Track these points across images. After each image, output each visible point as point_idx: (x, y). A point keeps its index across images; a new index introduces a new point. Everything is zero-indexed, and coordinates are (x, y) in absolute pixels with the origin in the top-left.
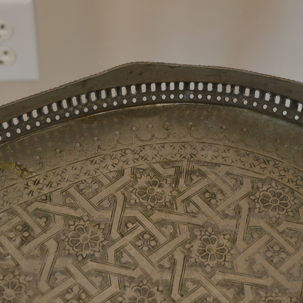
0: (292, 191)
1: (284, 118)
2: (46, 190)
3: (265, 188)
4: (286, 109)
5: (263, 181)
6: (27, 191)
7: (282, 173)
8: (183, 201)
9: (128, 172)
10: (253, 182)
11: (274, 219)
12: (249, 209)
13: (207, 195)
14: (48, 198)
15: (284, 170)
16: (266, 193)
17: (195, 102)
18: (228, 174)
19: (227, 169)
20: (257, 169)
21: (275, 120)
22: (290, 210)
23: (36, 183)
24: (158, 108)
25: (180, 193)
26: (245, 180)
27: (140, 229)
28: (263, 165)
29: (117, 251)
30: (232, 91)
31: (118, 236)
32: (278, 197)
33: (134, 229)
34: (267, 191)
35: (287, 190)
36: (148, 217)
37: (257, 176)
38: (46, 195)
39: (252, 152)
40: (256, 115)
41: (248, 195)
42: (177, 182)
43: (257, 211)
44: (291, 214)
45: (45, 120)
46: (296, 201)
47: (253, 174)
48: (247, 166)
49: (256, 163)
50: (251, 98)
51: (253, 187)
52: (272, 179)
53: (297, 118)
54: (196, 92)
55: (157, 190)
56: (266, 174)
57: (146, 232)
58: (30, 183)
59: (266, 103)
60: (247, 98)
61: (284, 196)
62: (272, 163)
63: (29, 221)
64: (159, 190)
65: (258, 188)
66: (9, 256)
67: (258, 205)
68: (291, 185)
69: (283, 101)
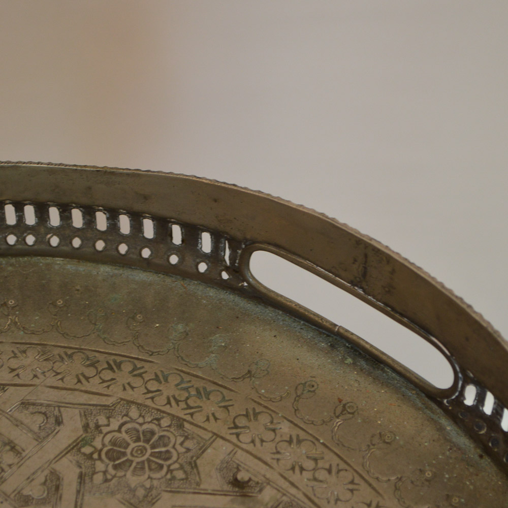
0: (179, 423)
1: (147, 265)
3: (115, 425)
4: (148, 243)
5: (109, 411)
7: (153, 386)
10: (85, 415)
11: (141, 493)
12: (81, 477)
15: (157, 379)
16: (117, 435)
18: (25, 404)
19: (23, 393)
20: (94, 385)
21: (127, 273)
22: (176, 466)
26: (66, 414)
28: (107, 375)
32: (147, 441)
34: (119, 431)
35: (165, 422)
37: (95, 400)
39: (80, 350)
40: (83, 268)
41: (76, 446)
43: (98, 478)
44: (180, 474)
46: (189, 444)
47: (83, 398)
48: (70, 382)
49: (90, 372)
50: (66, 231)
51: (86, 427)
52: (130, 403)
53: (174, 259)
56: (117, 393)
59: (102, 235)
60: (56, 231)
61: (161, 437)
62: (127, 367)
65: (98, 427)
67: (100, 466)
68: (176, 410)
69: (137, 227)
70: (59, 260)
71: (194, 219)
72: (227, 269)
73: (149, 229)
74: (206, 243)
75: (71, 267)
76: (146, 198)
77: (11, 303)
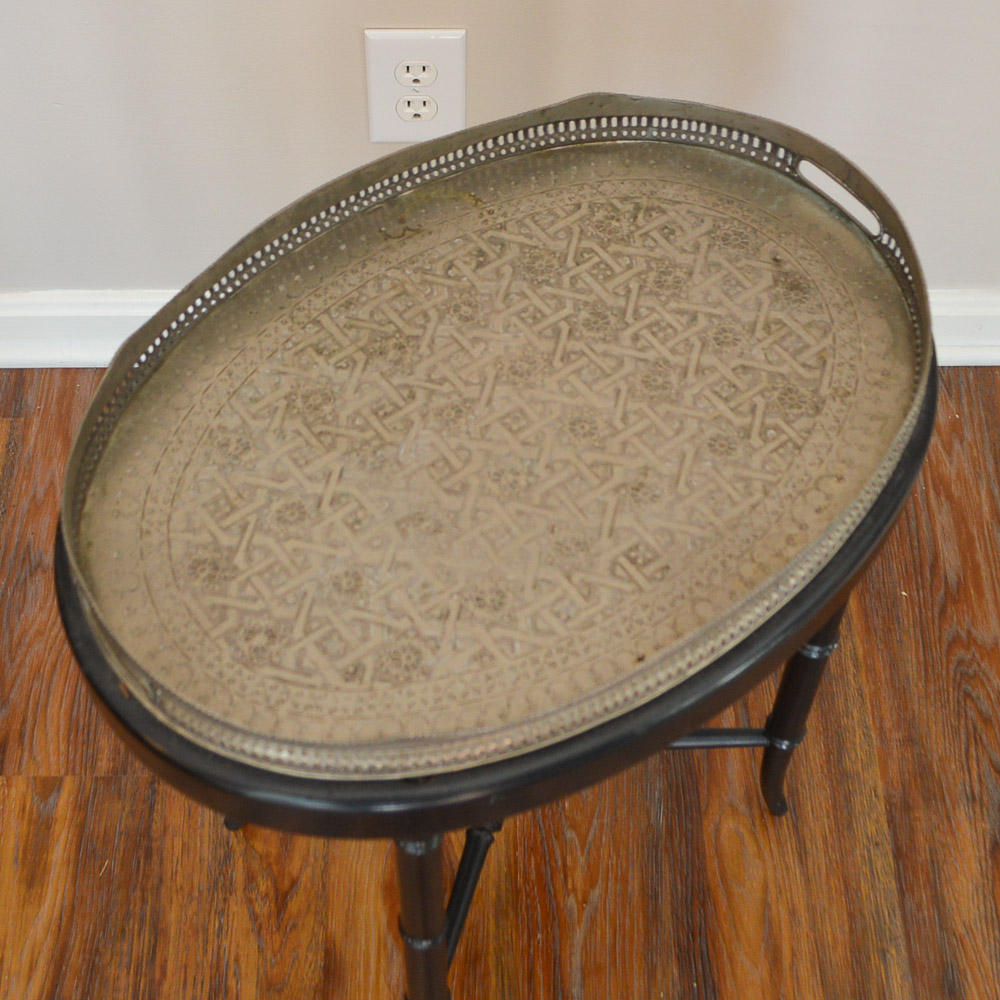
0: (755, 231)
1: (753, 159)
2: (501, 220)
3: (727, 227)
4: (755, 149)
5: (725, 221)
6: (482, 220)
7: (746, 213)
8: (641, 235)
9: (585, 206)
10: (714, 220)
11: (733, 257)
12: (709, 245)
13: (666, 231)
14: (503, 227)
15: (748, 210)
16: (727, 231)
17: (658, 140)
18: (689, 212)
19: (689, 207)
20: (720, 209)
21: (742, 161)
22: (751, 248)
23: (491, 212)
24: (619, 145)
25: (638, 228)
26: (706, 219)
27: (596, 259)
28: (727, 205)
29: (572, 278)
30: (690, 127)
31: (573, 264)
32: (740, 236)
33: (590, 258)
35: (749, 230)
36: (604, 248)
37: (720, 215)
38: (500, 224)
39: (716, 193)
40: (723, 156)
41: (709, 233)
42: (635, 218)
43: (716, 248)
44: (751, 252)
45: (500, 151)
46: (758, 241)
47: (714, 213)
48: (710, 205)
49: (719, 203)
50: (718, 138)
51: (714, 226)
52: (735, 219)
53: (765, 159)
54: (660, 129)
55: (615, 223)
56: (730, 213)
57: (602, 262)
58: (485, 213)
59: (734, 142)
60: (713, 137)
61: (746, 235)
62: (736, 203)
63: (485, 248)
64: (617, 224)
65: (719, 227)
66: (465, 279)
67: (718, 243)
68: (754, 226)
69: (751, 141)
70: (712, 151)
71: (778, 142)
72: (789, 167)
73: (756, 143)
74: (781, 153)
75: (718, 154)
76: (758, 129)
77: (688, 167)
